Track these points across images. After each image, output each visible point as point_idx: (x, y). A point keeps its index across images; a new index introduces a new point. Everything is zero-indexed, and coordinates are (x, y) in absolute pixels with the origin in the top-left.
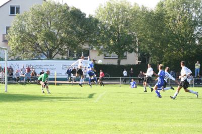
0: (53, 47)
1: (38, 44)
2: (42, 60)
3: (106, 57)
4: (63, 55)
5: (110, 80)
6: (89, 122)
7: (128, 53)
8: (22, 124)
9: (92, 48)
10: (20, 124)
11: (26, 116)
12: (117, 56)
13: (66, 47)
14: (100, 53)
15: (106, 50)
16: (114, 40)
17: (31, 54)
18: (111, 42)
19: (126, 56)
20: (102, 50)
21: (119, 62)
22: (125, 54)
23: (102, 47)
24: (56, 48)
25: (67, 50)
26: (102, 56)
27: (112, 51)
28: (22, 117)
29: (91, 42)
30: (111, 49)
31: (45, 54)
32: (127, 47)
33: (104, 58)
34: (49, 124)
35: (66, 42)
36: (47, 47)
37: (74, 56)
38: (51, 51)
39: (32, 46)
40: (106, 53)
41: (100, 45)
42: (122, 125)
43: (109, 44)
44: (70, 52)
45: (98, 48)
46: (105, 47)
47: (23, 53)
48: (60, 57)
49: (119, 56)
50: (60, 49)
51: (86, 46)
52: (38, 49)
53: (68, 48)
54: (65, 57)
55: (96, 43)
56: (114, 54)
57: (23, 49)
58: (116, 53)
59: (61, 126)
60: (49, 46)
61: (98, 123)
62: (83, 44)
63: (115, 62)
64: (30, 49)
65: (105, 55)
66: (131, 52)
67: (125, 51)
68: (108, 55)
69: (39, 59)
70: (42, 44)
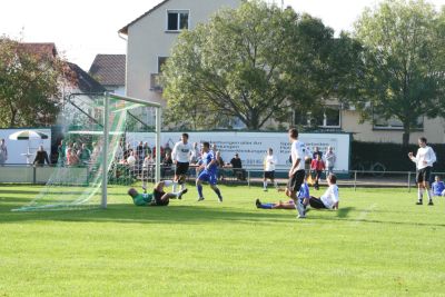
0: (260, 103)
1: (228, 97)
2: (236, 131)
3: (376, 127)
4: (281, 120)
5: (387, 177)
6: (339, 271)
7: (426, 118)
8: (193, 271)
9: (347, 107)
10: (188, 272)
11: (201, 254)
12: (401, 123)
13: (289, 103)
14: (364, 118)
15: (377, 111)
16: (395, 89)
17: (212, 117)
18: (390, 93)
19: (421, 125)
20: (368, 110)
21: (406, 137)
22: (419, 120)
23: (368, 104)
24: (267, 106)
25: (290, 110)
26: (368, 125)
27: (391, 112)
28: (193, 256)
29: (343, 93)
30: (388, 108)
31: (243, 119)
32: (423, 106)
33: (374, 130)
34: (252, 273)
35: (288, 92)
36: (247, 103)
37: (305, 123)
38: (255, 113)
39: (215, 101)
40: (376, 116)
41: (365, 100)
42: (415, 279)
43: (383, 97)
44: (298, 113)
45: (361, 106)
46: (376, 103)
47: (194, 116)
48: (276, 124)
49: (406, 125)
50: (276, 109)
51: (333, 102)
52: (227, 106)
53: (293, 106)
54: (286, 125)
55: (355, 95)
56: (395, 120)
57: (195, 107)
58: (401, 118)
59: (277, 278)
60: (251, 102)
61: (361, 272)
62: (326, 96)
63: (397, 138)
64: (210, 106)
65: (375, 122)
66: (433, 115)
67: (421, 112)
68: (382, 121)
69: (230, 129)
70: (237, 97)
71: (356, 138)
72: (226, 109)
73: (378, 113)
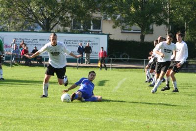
0: (52, 15)
1: (31, 10)
2: (36, 32)
3: (124, 31)
4: (65, 25)
5: (130, 62)
6: (110, 119)
7: (155, 25)
8: (18, 119)
9: (106, 18)
10: (15, 120)
11: (21, 108)
12: (140, 29)
13: (69, 15)
14: (117, 24)
16: (136, 7)
17: (21, 23)
18: (133, 9)
19: (152, 30)
20: (119, 20)
21: (142, 37)
22: (151, 27)
23: (119, 16)
24: (55, 17)
25: (70, 19)
26: (119, 29)
27: (134, 22)
28: (17, 109)
29: (104, 9)
30: (131, 19)
31: (40, 24)
32: (154, 18)
33: (122, 32)
34: (55, 120)
35: (69, 9)
36: (44, 15)
37: (79, 28)
38: (48, 21)
39: (23, 13)
40: (124, 24)
41: (118, 14)
42: (157, 124)
43: (128, 12)
44: (75, 21)
45: (115, 18)
46: (124, 16)
47: (9, 22)
48: (61, 28)
49: (142, 31)
50: (61, 18)
51: (97, 15)
52: (31, 16)
53: (72, 17)
54: (68, 29)
55: (111, 11)
56: (136, 27)
57: (10, 16)
58: (139, 25)
59: (71, 123)
60: (45, 13)
61: (123, 120)
62: (93, 11)
63: (137, 38)
64: (19, 16)
65: (123, 28)
66: (159, 24)
67: (152, 22)
68: (128, 27)
69: (33, 31)
70: (37, 11)
71: (112, 37)
72: (30, 18)
73: (125, 22)
